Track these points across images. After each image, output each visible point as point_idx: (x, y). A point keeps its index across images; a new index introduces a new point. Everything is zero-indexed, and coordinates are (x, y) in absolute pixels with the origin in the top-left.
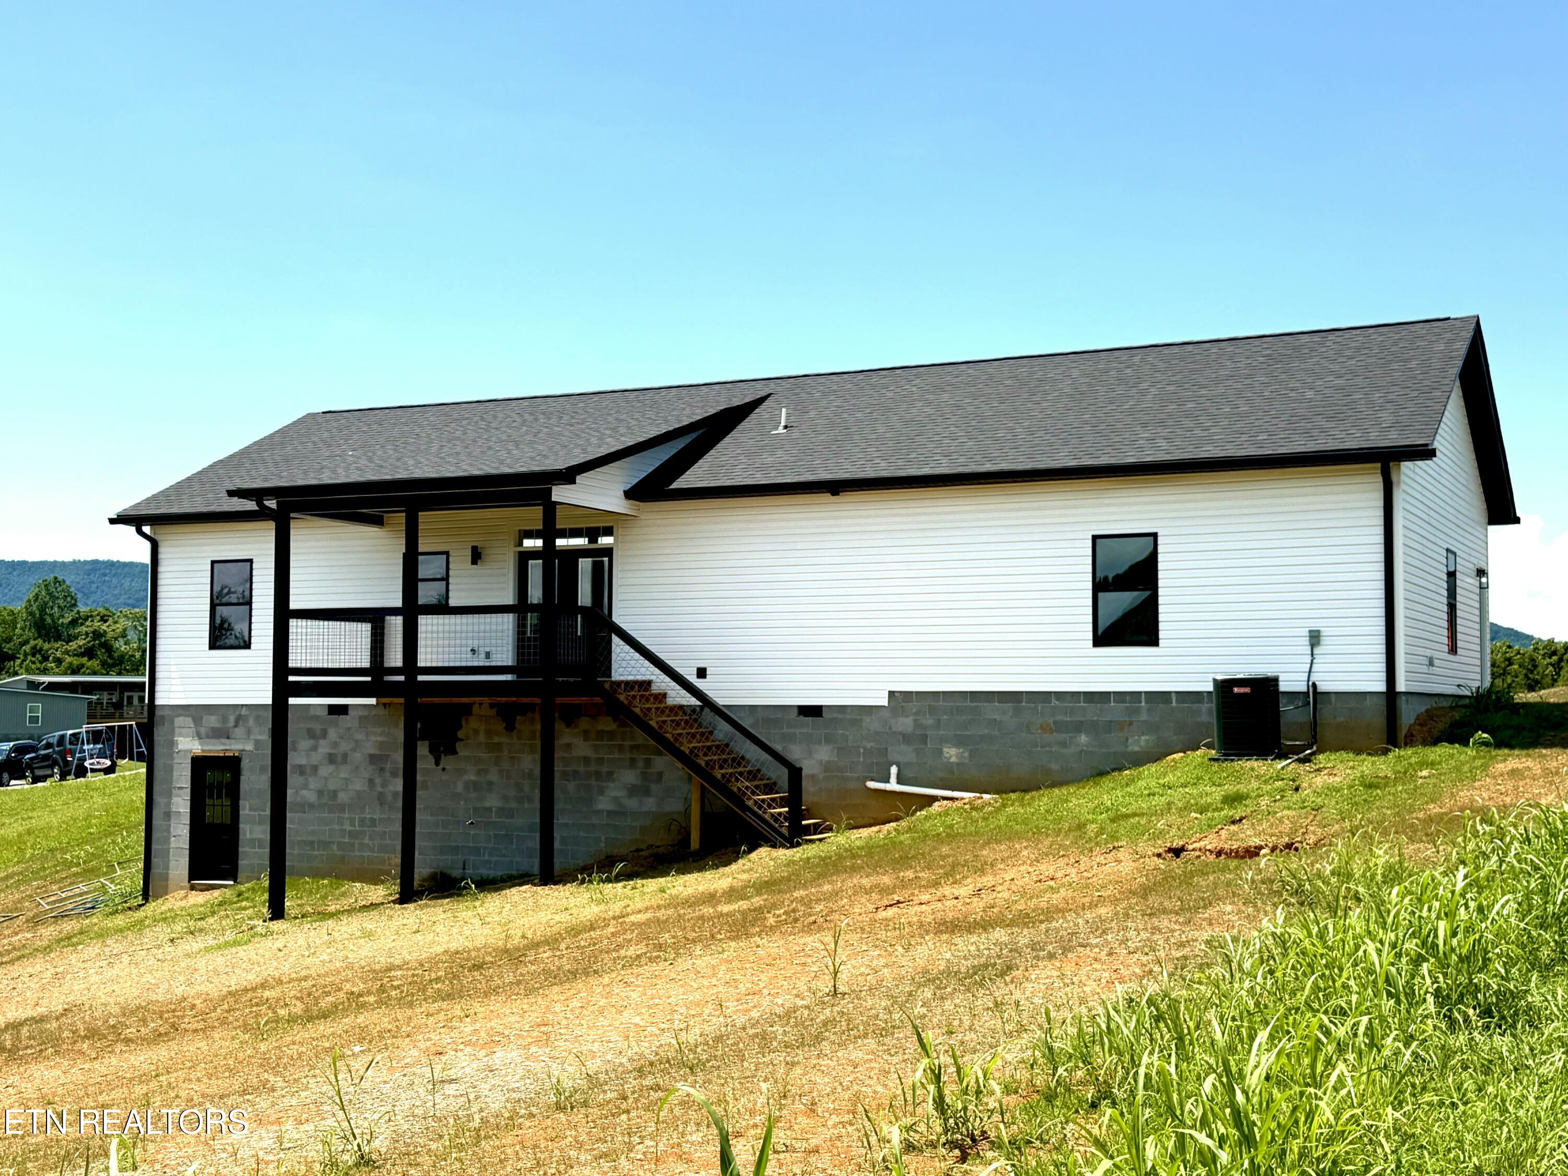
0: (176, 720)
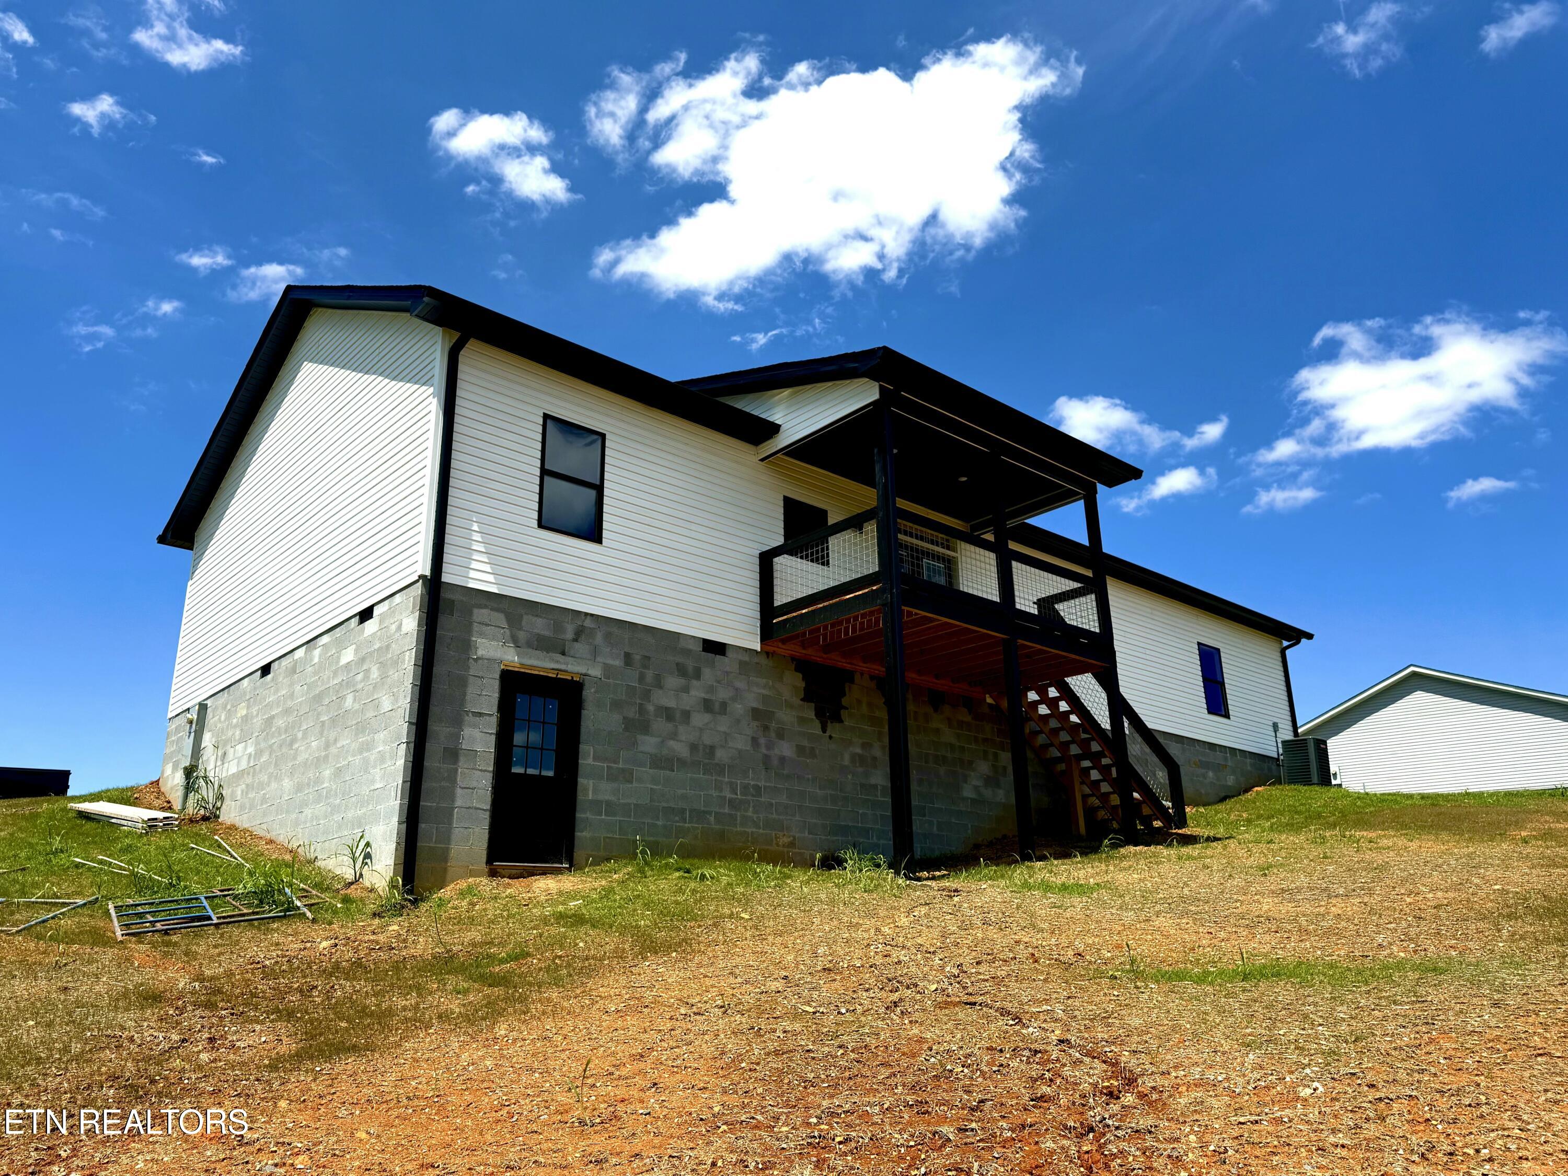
0: (476, 611)
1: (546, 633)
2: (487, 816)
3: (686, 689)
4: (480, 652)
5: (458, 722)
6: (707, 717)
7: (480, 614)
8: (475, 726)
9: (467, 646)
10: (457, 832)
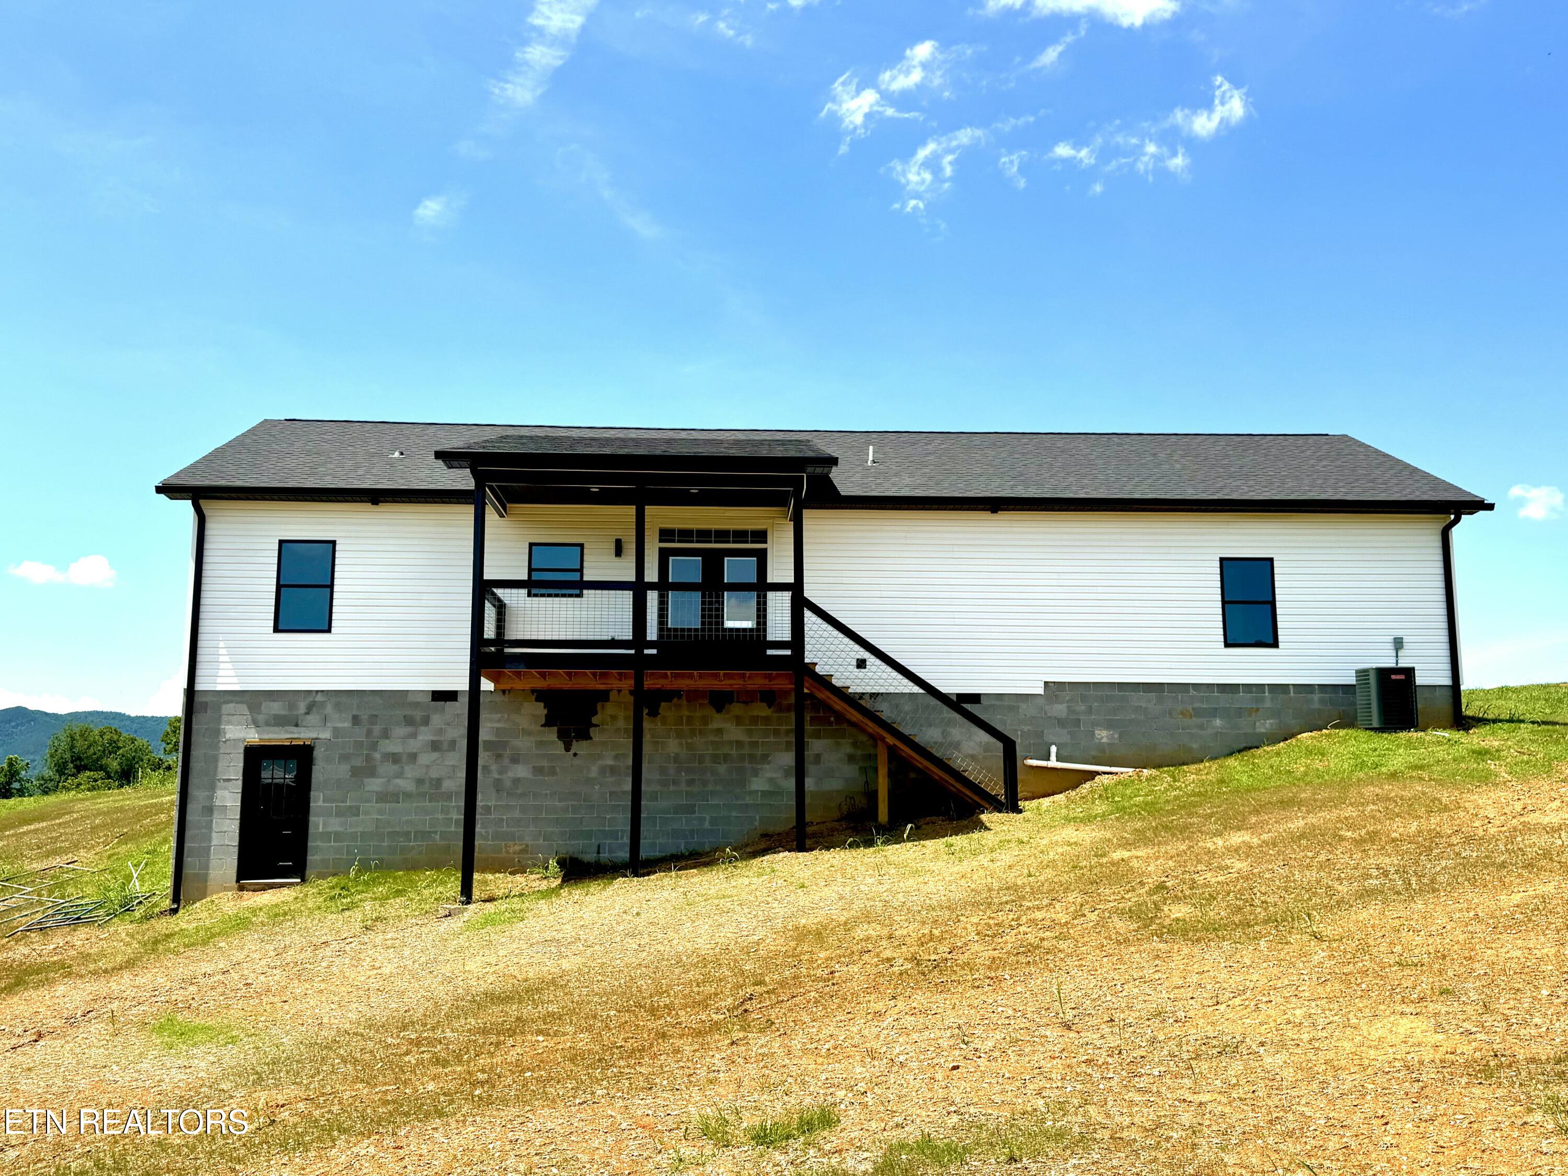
0: (224, 707)
1: (283, 713)
2: (236, 850)
3: (414, 736)
4: (227, 736)
5: (212, 788)
6: (436, 755)
7: (227, 708)
8: (226, 788)
9: (217, 732)
10: (214, 862)
